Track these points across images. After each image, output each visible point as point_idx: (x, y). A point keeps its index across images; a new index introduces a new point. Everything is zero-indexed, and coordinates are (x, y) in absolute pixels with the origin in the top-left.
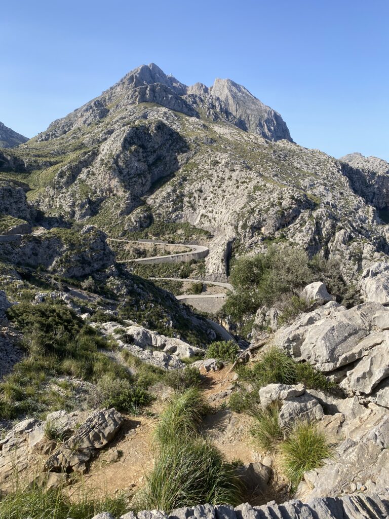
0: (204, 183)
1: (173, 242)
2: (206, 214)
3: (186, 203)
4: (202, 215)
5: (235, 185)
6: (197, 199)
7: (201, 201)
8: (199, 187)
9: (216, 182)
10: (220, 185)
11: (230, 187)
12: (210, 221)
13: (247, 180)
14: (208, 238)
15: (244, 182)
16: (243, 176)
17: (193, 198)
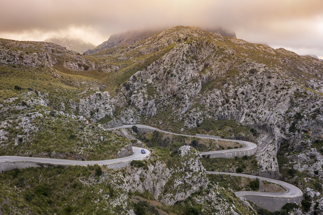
0: (246, 87)
1: (224, 137)
2: (251, 114)
4: (246, 115)
7: (244, 102)
9: (256, 87)
10: (261, 89)
11: (270, 92)
12: (254, 120)
13: (286, 87)
14: (254, 135)
15: (283, 88)
16: (280, 83)
17: (237, 100)
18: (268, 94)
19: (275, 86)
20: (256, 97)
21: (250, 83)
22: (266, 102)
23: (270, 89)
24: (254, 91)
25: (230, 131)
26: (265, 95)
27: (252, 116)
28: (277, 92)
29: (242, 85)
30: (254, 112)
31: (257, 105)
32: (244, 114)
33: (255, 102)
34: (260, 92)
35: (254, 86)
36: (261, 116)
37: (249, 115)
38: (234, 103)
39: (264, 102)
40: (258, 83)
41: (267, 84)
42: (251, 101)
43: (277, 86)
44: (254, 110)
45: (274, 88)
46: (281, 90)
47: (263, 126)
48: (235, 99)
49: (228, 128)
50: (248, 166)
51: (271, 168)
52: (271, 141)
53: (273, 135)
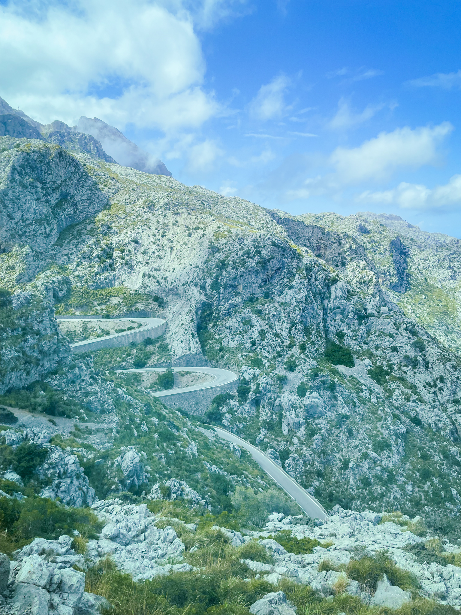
0: (140, 231)
1: (107, 316)
2: (151, 273)
3: (119, 260)
4: (144, 275)
5: (185, 232)
6: (133, 253)
7: (139, 255)
8: (133, 237)
9: (156, 229)
10: (164, 232)
11: (179, 235)
12: (158, 282)
13: (202, 226)
14: (159, 306)
15: (197, 229)
16: (193, 220)
17: (126, 252)
20: (158, 245)
21: (146, 223)
22: (175, 252)
23: (178, 231)
24: (154, 235)
25: (119, 304)
26: (172, 242)
27: (154, 278)
28: (190, 235)
29: (134, 229)
30: (156, 270)
31: (160, 258)
32: (141, 275)
33: (157, 253)
34: (163, 236)
35: (153, 228)
36: (168, 274)
37: (149, 276)
38: (123, 258)
39: (171, 252)
40: (158, 222)
41: (174, 224)
42: (150, 252)
43: (188, 224)
44: (156, 266)
45: (185, 228)
46: (195, 231)
47: (172, 290)
48: (123, 251)
49: (115, 301)
50: (153, 353)
51: (190, 350)
52: (186, 310)
53: (189, 300)
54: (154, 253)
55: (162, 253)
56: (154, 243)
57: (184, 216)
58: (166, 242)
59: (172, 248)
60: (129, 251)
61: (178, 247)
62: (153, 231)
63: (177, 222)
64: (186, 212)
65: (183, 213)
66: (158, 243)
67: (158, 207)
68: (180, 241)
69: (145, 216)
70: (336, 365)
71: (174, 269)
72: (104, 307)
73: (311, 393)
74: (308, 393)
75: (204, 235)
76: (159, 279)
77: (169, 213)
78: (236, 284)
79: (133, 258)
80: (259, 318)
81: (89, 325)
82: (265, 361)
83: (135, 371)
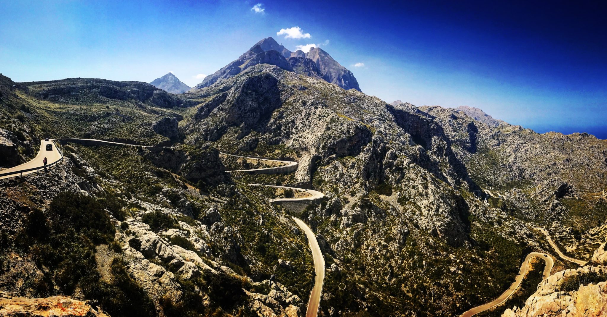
1: (272, 159)
3: (283, 131)
4: (294, 140)
5: (318, 118)
6: (291, 128)
7: (293, 129)
8: (292, 119)
10: (308, 118)
11: (315, 119)
12: (299, 143)
13: (326, 115)
14: (297, 156)
15: (324, 116)
16: (323, 112)
17: (288, 127)
18: (313, 121)
19: (319, 115)
20: (304, 124)
21: (300, 112)
22: (311, 128)
23: (315, 117)
24: (303, 119)
25: (278, 153)
26: (311, 123)
27: (298, 141)
28: (320, 120)
29: (294, 115)
30: (300, 137)
31: (303, 131)
32: (292, 140)
33: (302, 129)
34: (307, 120)
35: (303, 115)
36: (305, 140)
37: (296, 140)
38: (285, 130)
39: (309, 128)
40: (306, 112)
41: (314, 114)
42: (299, 128)
43: (320, 114)
44: (300, 135)
46: (322, 118)
47: (305, 148)
48: (286, 127)
49: (277, 151)
50: (287, 179)
51: (304, 179)
52: (308, 159)
53: (310, 154)
54: (301, 128)
55: (304, 129)
56: (302, 123)
57: (319, 109)
58: (307, 123)
59: (310, 126)
60: (289, 127)
61: (313, 126)
62: (303, 117)
63: (316, 112)
64: (321, 107)
65: (319, 107)
66: (304, 123)
67: (308, 104)
68: (315, 123)
69: (301, 109)
70: (380, 194)
71: (308, 137)
72: (271, 154)
73: (357, 208)
74: (356, 208)
75: (326, 120)
76: (300, 142)
77: (313, 108)
78: (335, 147)
79: (290, 130)
80: (343, 166)
81: (261, 162)
82: (339, 190)
83: (275, 186)
